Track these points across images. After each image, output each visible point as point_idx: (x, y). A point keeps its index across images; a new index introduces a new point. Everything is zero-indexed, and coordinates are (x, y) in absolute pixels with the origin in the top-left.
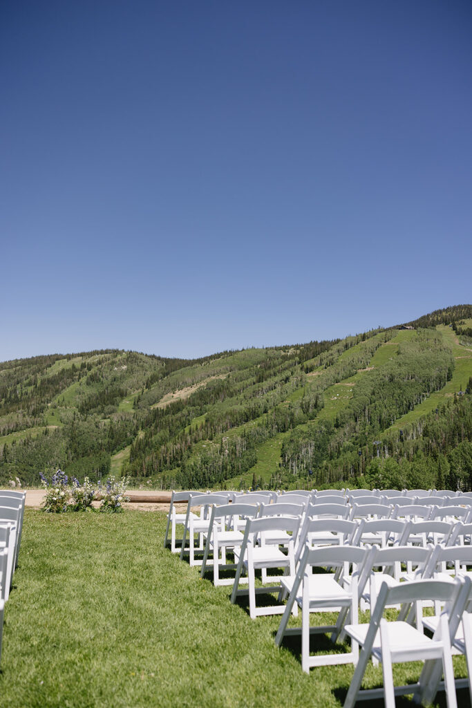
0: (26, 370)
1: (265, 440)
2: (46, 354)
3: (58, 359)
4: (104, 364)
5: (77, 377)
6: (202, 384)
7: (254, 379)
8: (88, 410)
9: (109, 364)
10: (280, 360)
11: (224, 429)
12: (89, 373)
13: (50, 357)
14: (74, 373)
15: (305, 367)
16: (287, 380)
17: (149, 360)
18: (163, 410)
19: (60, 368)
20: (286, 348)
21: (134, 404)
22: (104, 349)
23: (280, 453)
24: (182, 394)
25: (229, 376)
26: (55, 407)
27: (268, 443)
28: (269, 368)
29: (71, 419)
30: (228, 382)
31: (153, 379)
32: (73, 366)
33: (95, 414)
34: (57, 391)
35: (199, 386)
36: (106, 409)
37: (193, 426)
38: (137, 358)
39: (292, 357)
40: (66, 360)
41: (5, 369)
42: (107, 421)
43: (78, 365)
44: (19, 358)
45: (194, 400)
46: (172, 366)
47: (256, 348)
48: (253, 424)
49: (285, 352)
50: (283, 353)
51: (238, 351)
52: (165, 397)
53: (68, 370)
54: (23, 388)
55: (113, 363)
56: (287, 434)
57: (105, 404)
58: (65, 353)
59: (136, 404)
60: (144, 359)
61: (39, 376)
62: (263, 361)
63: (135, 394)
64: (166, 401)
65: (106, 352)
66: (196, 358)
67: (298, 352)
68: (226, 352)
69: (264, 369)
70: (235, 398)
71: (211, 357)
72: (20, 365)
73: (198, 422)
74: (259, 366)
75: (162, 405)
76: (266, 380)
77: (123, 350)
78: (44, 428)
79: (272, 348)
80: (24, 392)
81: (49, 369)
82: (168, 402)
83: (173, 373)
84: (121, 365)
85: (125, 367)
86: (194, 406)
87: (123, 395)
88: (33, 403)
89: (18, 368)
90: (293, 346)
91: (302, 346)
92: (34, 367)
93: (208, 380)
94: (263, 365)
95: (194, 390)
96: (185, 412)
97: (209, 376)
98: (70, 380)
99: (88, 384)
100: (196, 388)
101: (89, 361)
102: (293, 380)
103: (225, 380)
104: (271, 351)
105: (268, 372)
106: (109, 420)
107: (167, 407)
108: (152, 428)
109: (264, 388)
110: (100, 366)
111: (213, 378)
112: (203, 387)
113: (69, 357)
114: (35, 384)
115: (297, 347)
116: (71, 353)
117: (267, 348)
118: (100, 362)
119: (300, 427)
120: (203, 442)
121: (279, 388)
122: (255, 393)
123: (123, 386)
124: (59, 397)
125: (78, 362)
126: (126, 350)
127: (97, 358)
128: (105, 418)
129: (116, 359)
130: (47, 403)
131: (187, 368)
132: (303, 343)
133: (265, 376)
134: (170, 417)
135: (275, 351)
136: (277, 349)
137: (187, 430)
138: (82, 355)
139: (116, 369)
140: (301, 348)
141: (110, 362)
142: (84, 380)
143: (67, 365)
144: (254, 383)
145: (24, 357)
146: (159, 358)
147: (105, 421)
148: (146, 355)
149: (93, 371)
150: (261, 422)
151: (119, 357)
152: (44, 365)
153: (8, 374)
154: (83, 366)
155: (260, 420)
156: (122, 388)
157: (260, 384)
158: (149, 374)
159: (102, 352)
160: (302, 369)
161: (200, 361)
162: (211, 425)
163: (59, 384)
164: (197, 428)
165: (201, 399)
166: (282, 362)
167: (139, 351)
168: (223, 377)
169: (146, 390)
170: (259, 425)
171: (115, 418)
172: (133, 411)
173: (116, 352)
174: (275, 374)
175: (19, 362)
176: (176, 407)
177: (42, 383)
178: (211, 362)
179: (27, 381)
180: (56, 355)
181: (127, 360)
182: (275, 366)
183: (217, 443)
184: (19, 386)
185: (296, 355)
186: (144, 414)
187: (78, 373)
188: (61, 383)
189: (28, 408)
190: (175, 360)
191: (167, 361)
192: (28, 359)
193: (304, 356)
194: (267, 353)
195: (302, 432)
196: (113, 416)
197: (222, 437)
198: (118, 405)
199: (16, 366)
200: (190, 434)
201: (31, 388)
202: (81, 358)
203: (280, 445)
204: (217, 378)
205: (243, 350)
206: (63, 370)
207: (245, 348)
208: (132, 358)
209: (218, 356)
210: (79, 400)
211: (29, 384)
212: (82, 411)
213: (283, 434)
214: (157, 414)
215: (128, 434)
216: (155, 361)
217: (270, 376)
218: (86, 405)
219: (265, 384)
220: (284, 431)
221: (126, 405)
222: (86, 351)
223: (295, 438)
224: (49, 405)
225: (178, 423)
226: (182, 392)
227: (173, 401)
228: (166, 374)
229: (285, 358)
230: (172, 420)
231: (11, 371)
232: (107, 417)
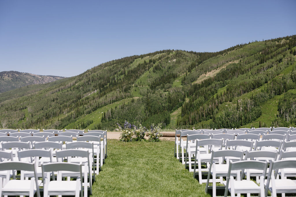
0: (119, 66)
1: (266, 100)
2: (129, 56)
3: (136, 58)
4: (162, 59)
5: (148, 68)
6: (223, 67)
7: (258, 61)
8: (155, 87)
9: (165, 59)
10: (275, 48)
11: (239, 95)
12: (154, 65)
13: (131, 57)
14: (146, 66)
15: (293, 51)
16: (280, 61)
17: (189, 55)
18: (200, 84)
19: (138, 64)
20: (279, 40)
21: (182, 82)
22: (162, 50)
23: (277, 108)
24: (211, 74)
25: (241, 61)
26: (137, 86)
27: (269, 102)
28: (268, 53)
29: (146, 92)
30: (240, 65)
31: (193, 66)
32: (145, 62)
33: (160, 89)
34: (137, 77)
35: (221, 68)
36: (165, 86)
37: (219, 93)
38: (182, 54)
39: (284, 45)
40: (140, 58)
41: (108, 66)
42: (167, 93)
43: (148, 61)
44: (114, 60)
45: (218, 77)
46: (203, 57)
47: (258, 41)
48: (258, 90)
49: (278, 42)
50: (277, 43)
51: (246, 44)
52: (201, 77)
53: (142, 65)
54: (118, 76)
55: (168, 58)
56: (282, 96)
57: (165, 83)
58: (139, 55)
59: (183, 82)
60: (186, 54)
61: (126, 69)
62: (264, 50)
63: (182, 75)
64: (201, 79)
65: (163, 52)
66: (218, 51)
67: (288, 41)
68: (238, 46)
69: (264, 55)
70: (245, 75)
71: (229, 50)
72: (115, 63)
73: (222, 91)
74: (261, 53)
75: (199, 81)
76: (266, 62)
77: (173, 50)
78: (131, 99)
79: (269, 41)
80: (119, 78)
81: (131, 64)
82: (203, 80)
83: (204, 61)
84: (172, 59)
85: (175, 60)
86: (219, 81)
87: (175, 77)
88: (124, 84)
89: (114, 65)
90: (284, 38)
91: (291, 37)
92: (123, 64)
93: (227, 64)
94: (263, 52)
95: (218, 71)
96: (213, 85)
97: (227, 62)
98: (143, 70)
99: (154, 72)
100: (220, 70)
101: (154, 58)
102: (285, 60)
103: (238, 64)
104: (270, 42)
105: (267, 56)
106: (168, 92)
107: (202, 83)
108: (194, 96)
109: (265, 67)
110: (160, 61)
111: (230, 63)
112: (224, 69)
113: (142, 57)
114: (125, 74)
115: (287, 38)
116: (143, 54)
117: (266, 41)
118: (160, 58)
119: (290, 91)
120: (226, 103)
121: (275, 67)
122: (258, 71)
123: (174, 72)
124: (138, 80)
125: (147, 59)
126: (175, 50)
127: (158, 56)
128: (165, 91)
129: (170, 56)
130: (132, 84)
131: (213, 57)
132: (292, 35)
133: (265, 59)
134: (204, 89)
135: (272, 42)
136: (272, 40)
137: (215, 96)
138: (149, 55)
139: (170, 61)
140: (290, 38)
141: (166, 57)
142: (151, 69)
143: (141, 61)
144: (258, 64)
145: (117, 59)
146: (195, 53)
147: (166, 93)
148: (187, 52)
149: (156, 64)
150: (263, 89)
151: (171, 54)
152: (129, 63)
153: (109, 69)
154: (150, 61)
155: (262, 88)
156: (174, 73)
157: (262, 64)
158: (190, 63)
159: (161, 52)
160: (291, 53)
161: (221, 53)
162: (230, 92)
163: (138, 72)
164: (221, 95)
165: (223, 77)
166: (277, 49)
167: (183, 50)
168: (237, 62)
169: (188, 73)
170: (262, 91)
171: (171, 91)
172: (181, 86)
173: (169, 52)
174: (272, 58)
175: (115, 62)
176: (208, 83)
177: (128, 73)
178: (229, 53)
179: (120, 72)
180: (135, 56)
181: (176, 56)
182: (272, 52)
183: (235, 103)
184: (116, 75)
185: (287, 43)
186: (188, 87)
187: (148, 66)
188: (139, 72)
189: (122, 88)
190: (205, 54)
191: (200, 54)
192: (119, 60)
193: (293, 44)
194: (266, 44)
195: (292, 94)
196: (170, 90)
197: (238, 99)
198: (172, 83)
199: (113, 64)
200: (217, 98)
201: (123, 76)
202: (149, 56)
203: (277, 103)
204: (233, 63)
205: (250, 43)
206: (139, 64)
207: (251, 42)
208: (179, 54)
209: (233, 49)
210: (150, 81)
211: (121, 74)
212: (152, 88)
213: (279, 96)
214: (196, 87)
215: (180, 100)
216: (193, 55)
217: (268, 59)
218: (154, 84)
219: (266, 64)
220: (279, 94)
221: (177, 83)
222: (152, 52)
223: (287, 98)
224: (133, 85)
225: (209, 92)
226: (211, 73)
227: (205, 79)
228: (200, 63)
229: (279, 46)
230: (206, 90)
231: (111, 67)
232: (167, 90)
